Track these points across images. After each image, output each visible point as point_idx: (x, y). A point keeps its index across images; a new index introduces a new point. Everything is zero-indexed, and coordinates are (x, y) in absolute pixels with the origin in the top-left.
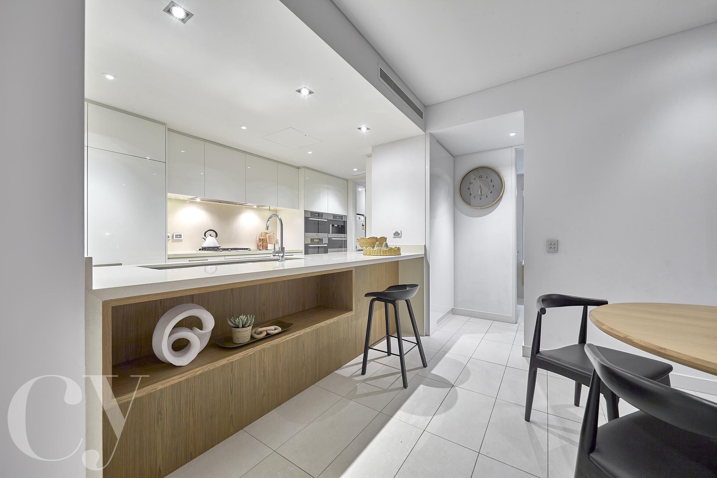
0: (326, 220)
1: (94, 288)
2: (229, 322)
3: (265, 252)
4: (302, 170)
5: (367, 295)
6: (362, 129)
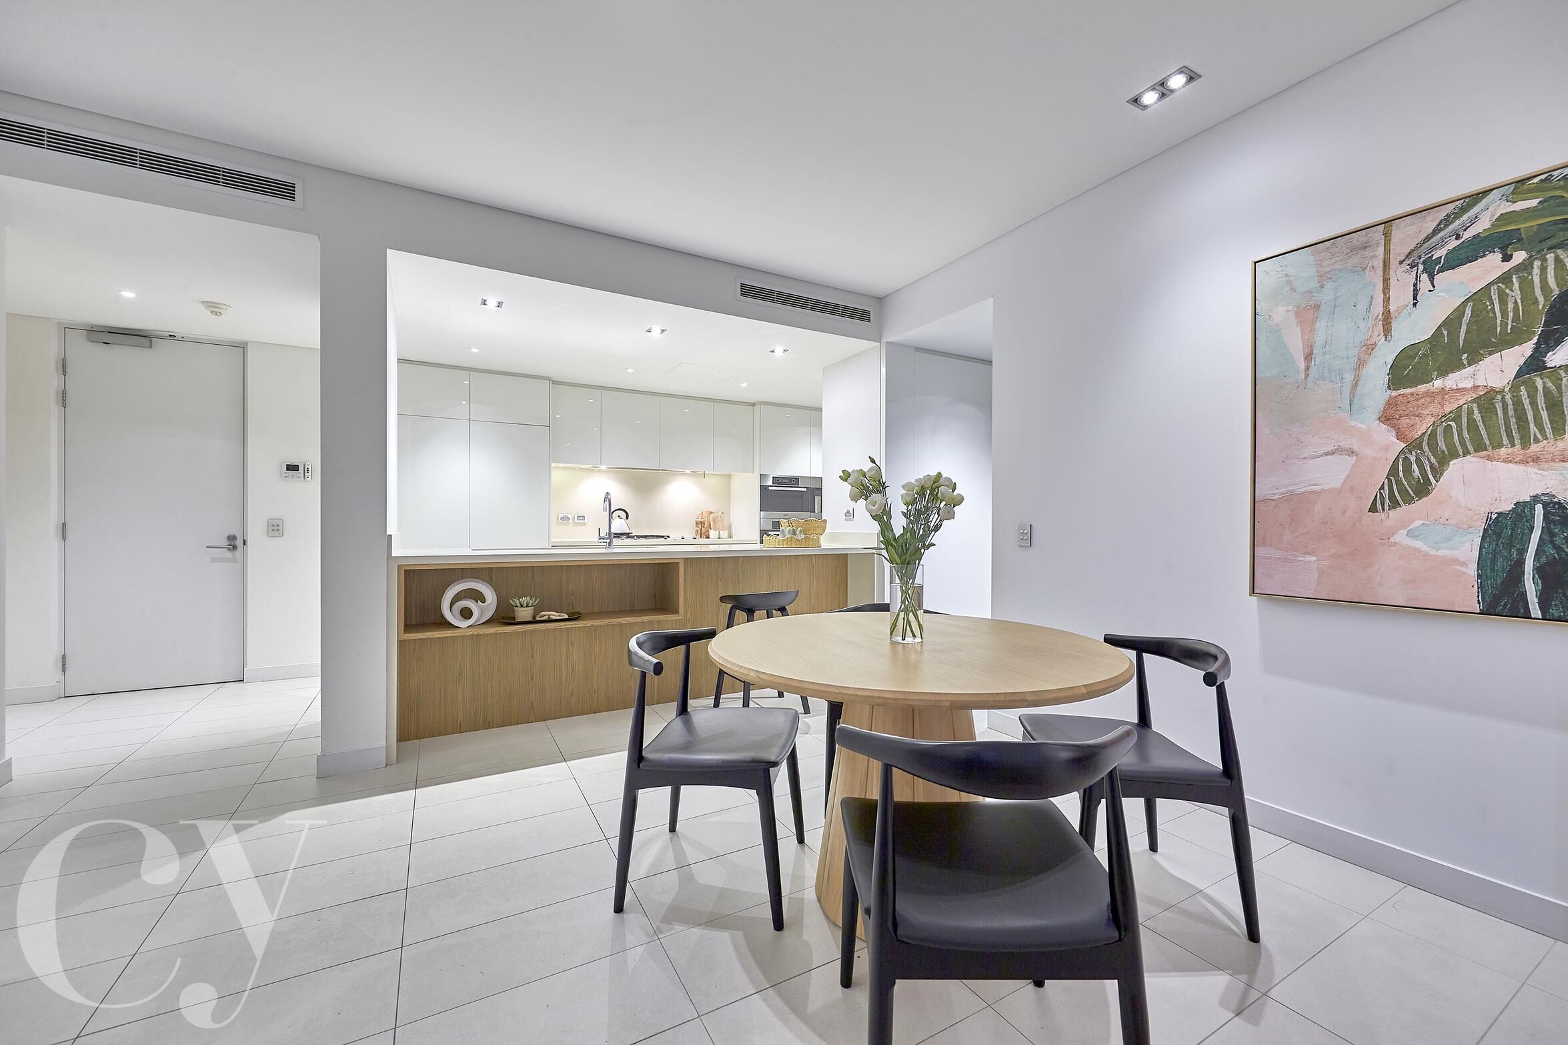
0: (805, 490)
1: (393, 555)
2: (511, 601)
3: (705, 541)
4: (757, 408)
5: (723, 599)
6: (776, 351)
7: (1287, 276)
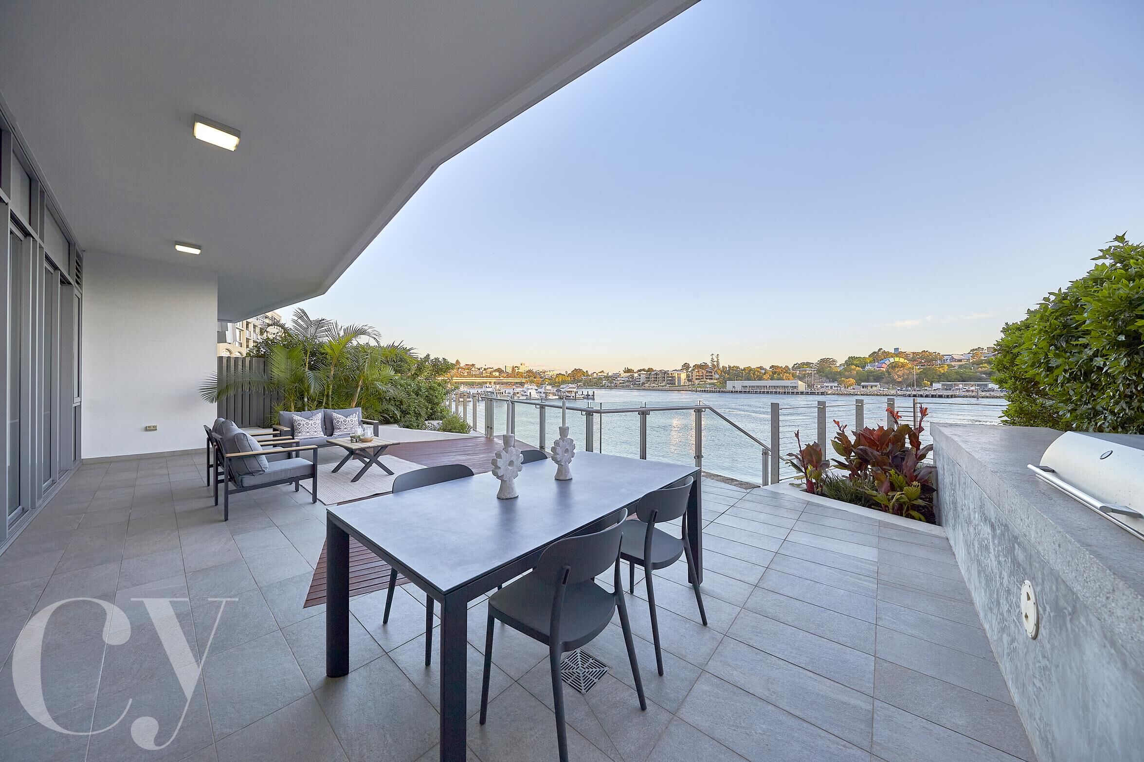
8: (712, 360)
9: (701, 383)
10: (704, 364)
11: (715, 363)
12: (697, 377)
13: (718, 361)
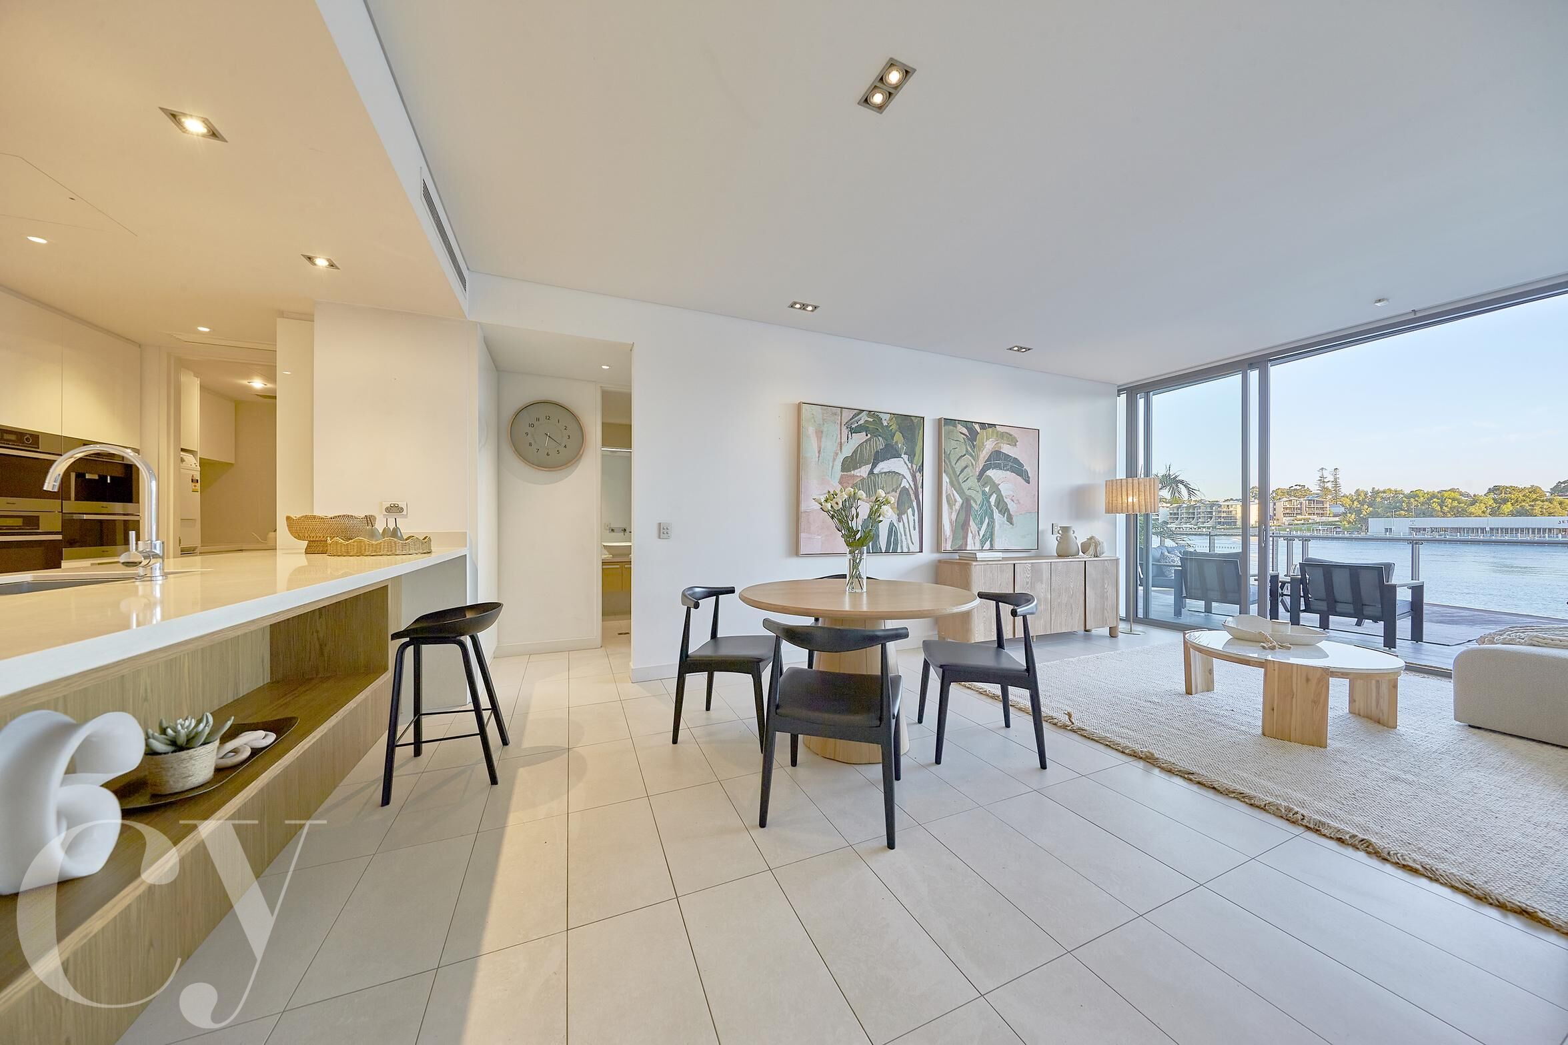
6: (316, 261)
7: (813, 414)
8: (1322, 480)
9: (1296, 522)
10: (1298, 488)
11: (1329, 485)
12: (1288, 511)
13: (1335, 482)
